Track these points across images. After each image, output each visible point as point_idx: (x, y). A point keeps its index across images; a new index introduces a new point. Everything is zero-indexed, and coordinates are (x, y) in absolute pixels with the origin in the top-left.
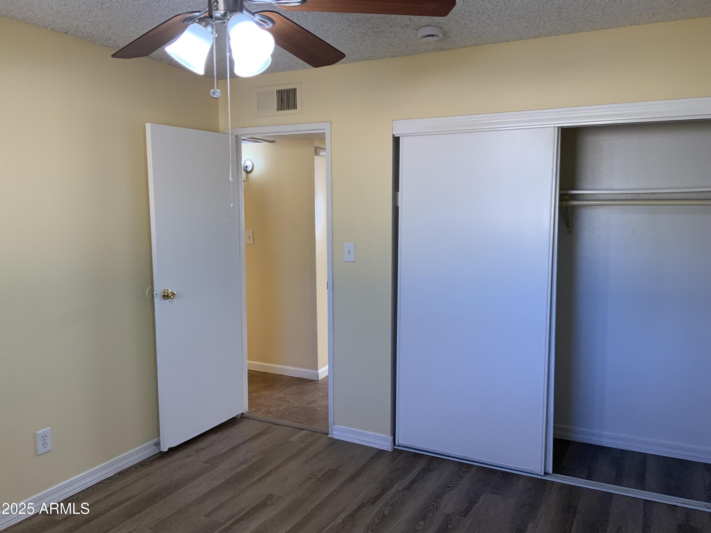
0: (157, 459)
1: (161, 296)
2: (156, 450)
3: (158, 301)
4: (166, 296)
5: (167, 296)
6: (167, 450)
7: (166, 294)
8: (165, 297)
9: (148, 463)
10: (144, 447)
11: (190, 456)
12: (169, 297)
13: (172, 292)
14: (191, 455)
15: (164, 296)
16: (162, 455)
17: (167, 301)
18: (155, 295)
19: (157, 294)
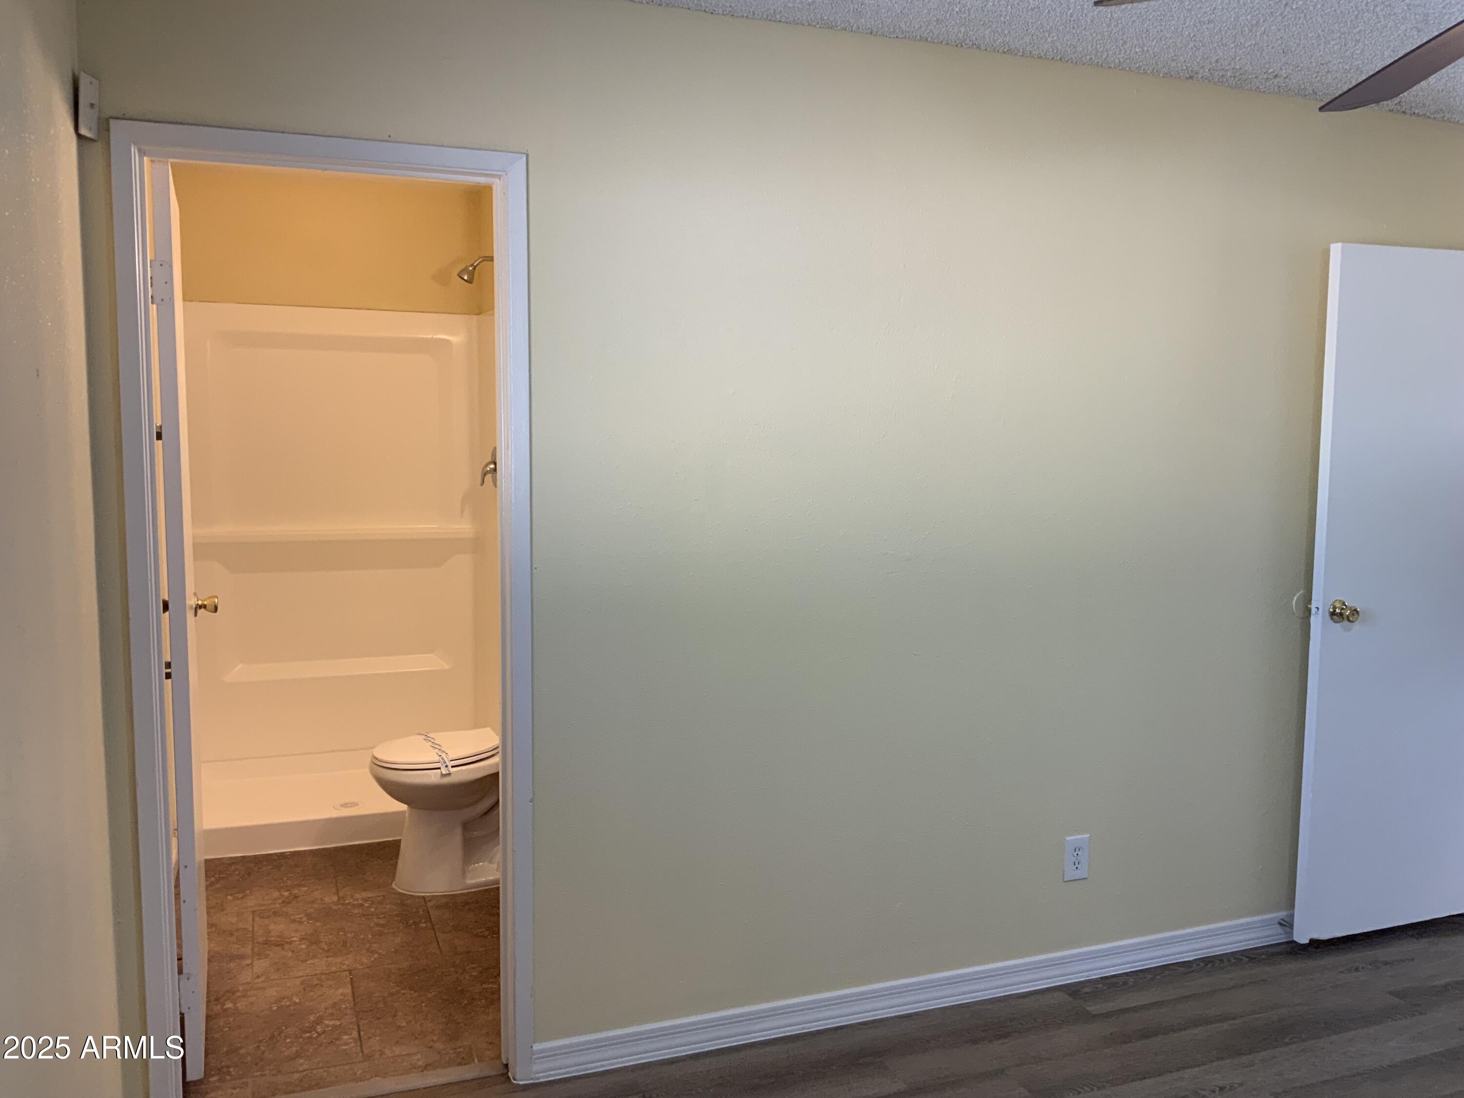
0: (1280, 954)
1: (1327, 615)
2: (1281, 934)
3: (1317, 622)
4: (1338, 615)
5: (1341, 614)
6: (1308, 942)
7: (1338, 611)
8: (1335, 617)
9: (1263, 957)
10: (1263, 921)
11: (1357, 970)
12: (1345, 617)
13: (1353, 609)
14: (1360, 969)
15: (1333, 614)
16: (1294, 950)
17: (1338, 625)
18: (1314, 610)
19: (1318, 608)
